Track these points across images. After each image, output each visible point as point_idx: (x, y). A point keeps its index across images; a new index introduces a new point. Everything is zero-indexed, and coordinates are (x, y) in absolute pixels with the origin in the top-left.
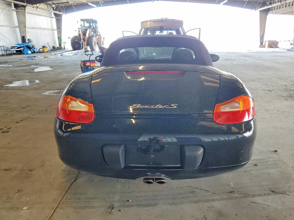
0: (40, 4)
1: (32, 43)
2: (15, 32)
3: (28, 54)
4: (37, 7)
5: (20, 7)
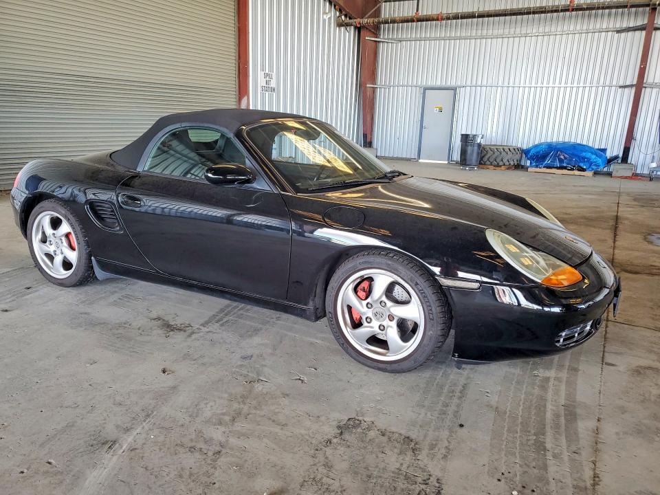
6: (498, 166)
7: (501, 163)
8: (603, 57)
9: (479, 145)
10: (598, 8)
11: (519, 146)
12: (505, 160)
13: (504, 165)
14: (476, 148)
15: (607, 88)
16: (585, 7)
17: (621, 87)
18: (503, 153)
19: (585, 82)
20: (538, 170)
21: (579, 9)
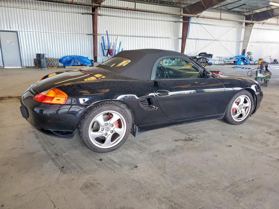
0: (267, 20)
1: (251, 55)
2: (238, 45)
3: (240, 65)
4: (264, 23)
5: (249, 24)
6: (53, 67)
7: (54, 66)
8: (79, 23)
9: (46, 58)
10: (83, 5)
11: (57, 58)
12: (55, 64)
13: (55, 66)
14: (45, 60)
15: (78, 35)
16: (78, 4)
17: (87, 35)
18: (54, 61)
19: (73, 32)
20: (69, 67)
21: (76, 4)
